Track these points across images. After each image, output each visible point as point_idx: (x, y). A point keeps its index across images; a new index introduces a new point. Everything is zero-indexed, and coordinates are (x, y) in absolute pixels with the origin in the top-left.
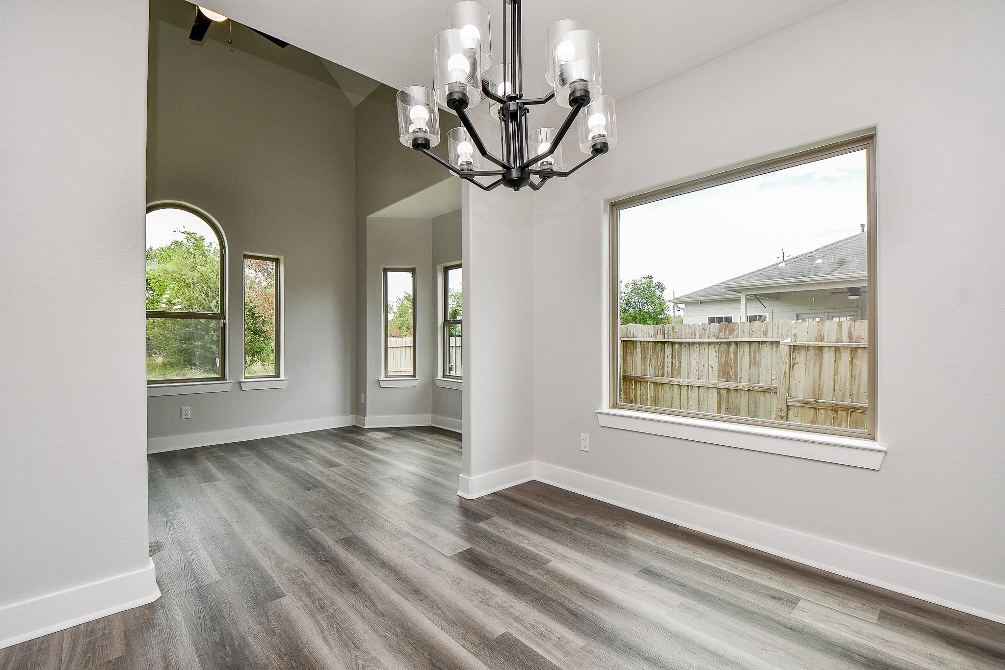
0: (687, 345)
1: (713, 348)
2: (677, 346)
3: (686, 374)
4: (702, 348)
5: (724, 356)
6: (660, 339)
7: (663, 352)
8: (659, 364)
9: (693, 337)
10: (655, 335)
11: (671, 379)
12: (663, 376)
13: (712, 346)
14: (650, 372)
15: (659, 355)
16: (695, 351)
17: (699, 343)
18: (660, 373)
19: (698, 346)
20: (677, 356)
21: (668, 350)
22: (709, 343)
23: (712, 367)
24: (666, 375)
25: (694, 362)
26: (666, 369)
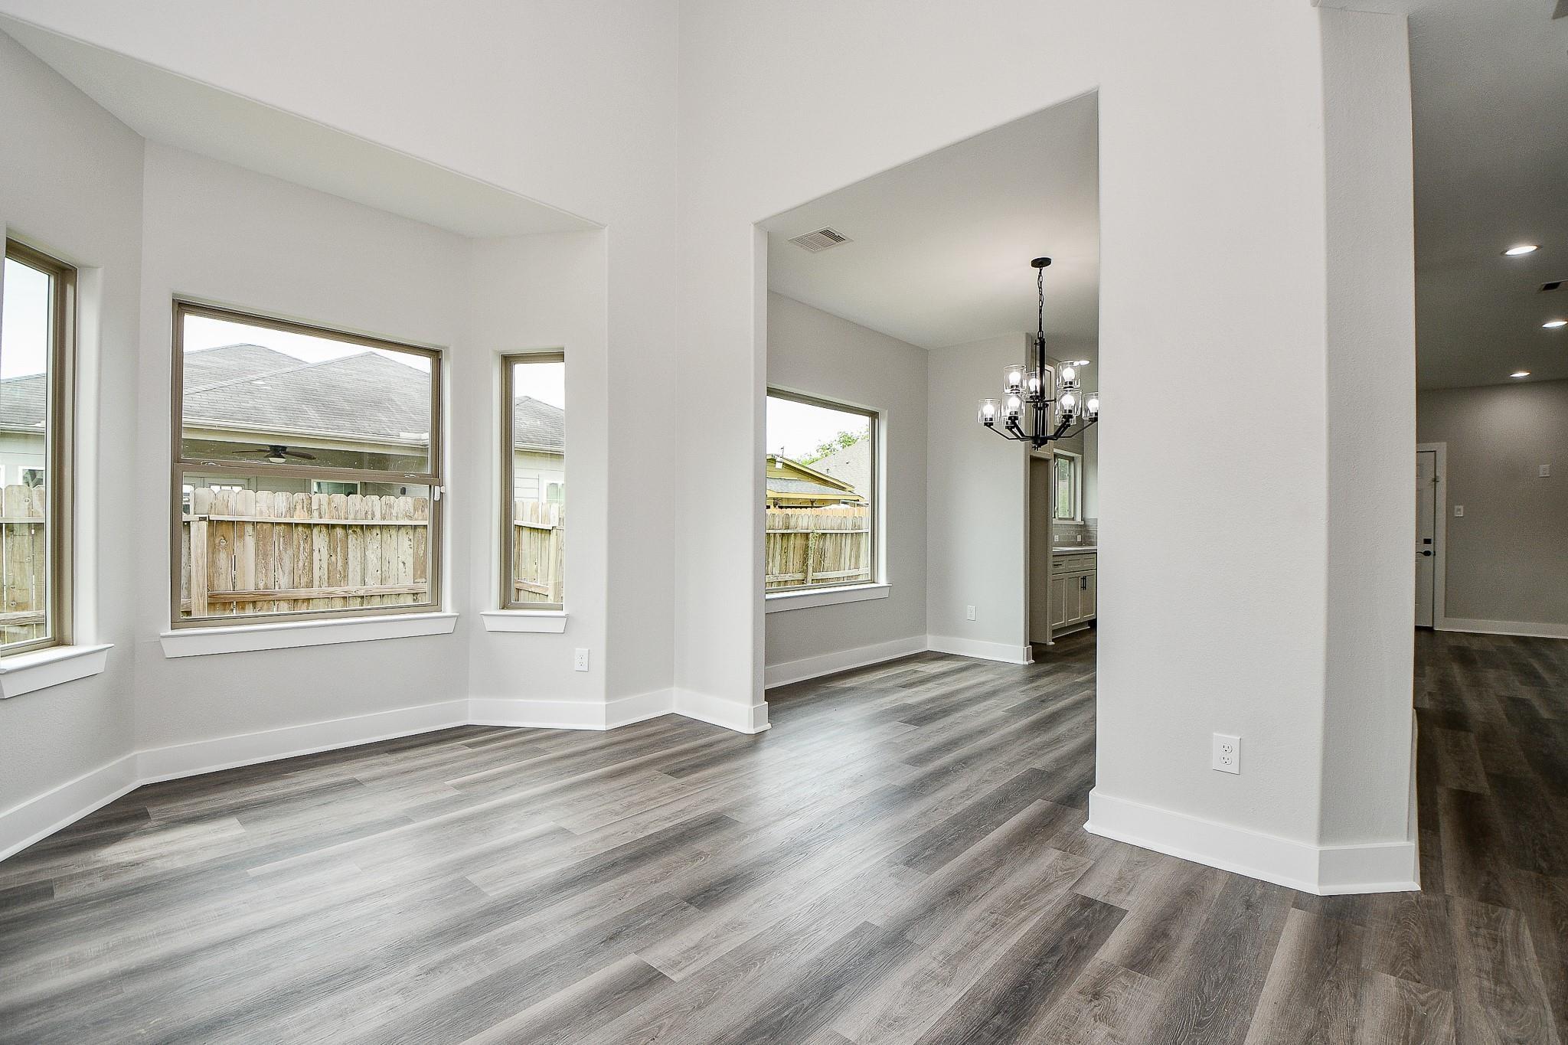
0: (358, 530)
1: (405, 533)
2: (339, 532)
3: (359, 578)
4: (386, 535)
5: (423, 546)
6: (300, 517)
7: (309, 542)
8: (301, 564)
9: (370, 517)
10: (291, 510)
11: (331, 589)
12: (310, 584)
13: (403, 531)
14: (283, 582)
15: (301, 548)
16: (374, 540)
17: (381, 527)
18: (304, 580)
19: (379, 532)
20: (339, 549)
21: (320, 540)
22: (399, 527)
23: (404, 563)
24: (316, 583)
25: (372, 557)
26: (317, 573)
